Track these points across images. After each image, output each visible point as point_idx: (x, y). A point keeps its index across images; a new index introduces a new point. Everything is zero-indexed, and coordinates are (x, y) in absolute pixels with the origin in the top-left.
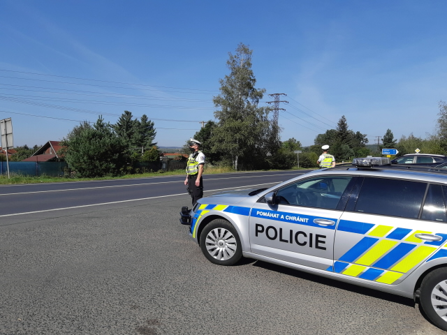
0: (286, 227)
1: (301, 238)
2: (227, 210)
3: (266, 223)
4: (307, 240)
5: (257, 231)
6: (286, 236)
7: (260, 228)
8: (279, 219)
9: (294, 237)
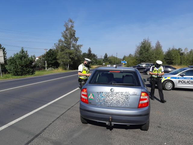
0: (186, 80)
1: (190, 82)
2: (171, 78)
3: (181, 80)
4: (191, 82)
5: (179, 82)
6: (186, 82)
7: (180, 81)
8: (185, 79)
9: (188, 82)
